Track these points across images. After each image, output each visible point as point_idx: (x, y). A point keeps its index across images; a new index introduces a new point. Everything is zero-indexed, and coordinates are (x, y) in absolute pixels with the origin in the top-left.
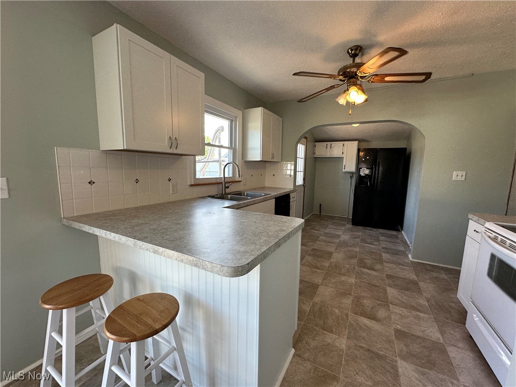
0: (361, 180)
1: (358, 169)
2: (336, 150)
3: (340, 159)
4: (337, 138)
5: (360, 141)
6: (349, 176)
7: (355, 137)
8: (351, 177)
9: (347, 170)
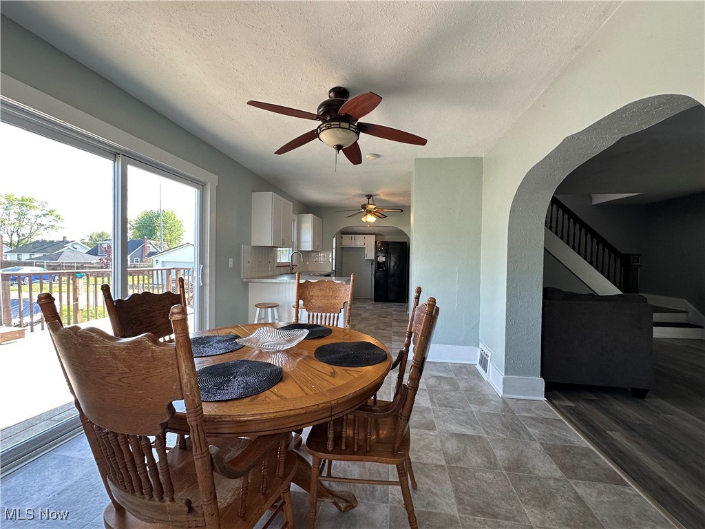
0: (379, 265)
1: (376, 257)
2: (359, 241)
3: (362, 249)
4: (360, 232)
5: (376, 234)
6: (370, 263)
7: (373, 232)
8: (372, 264)
9: (368, 258)
